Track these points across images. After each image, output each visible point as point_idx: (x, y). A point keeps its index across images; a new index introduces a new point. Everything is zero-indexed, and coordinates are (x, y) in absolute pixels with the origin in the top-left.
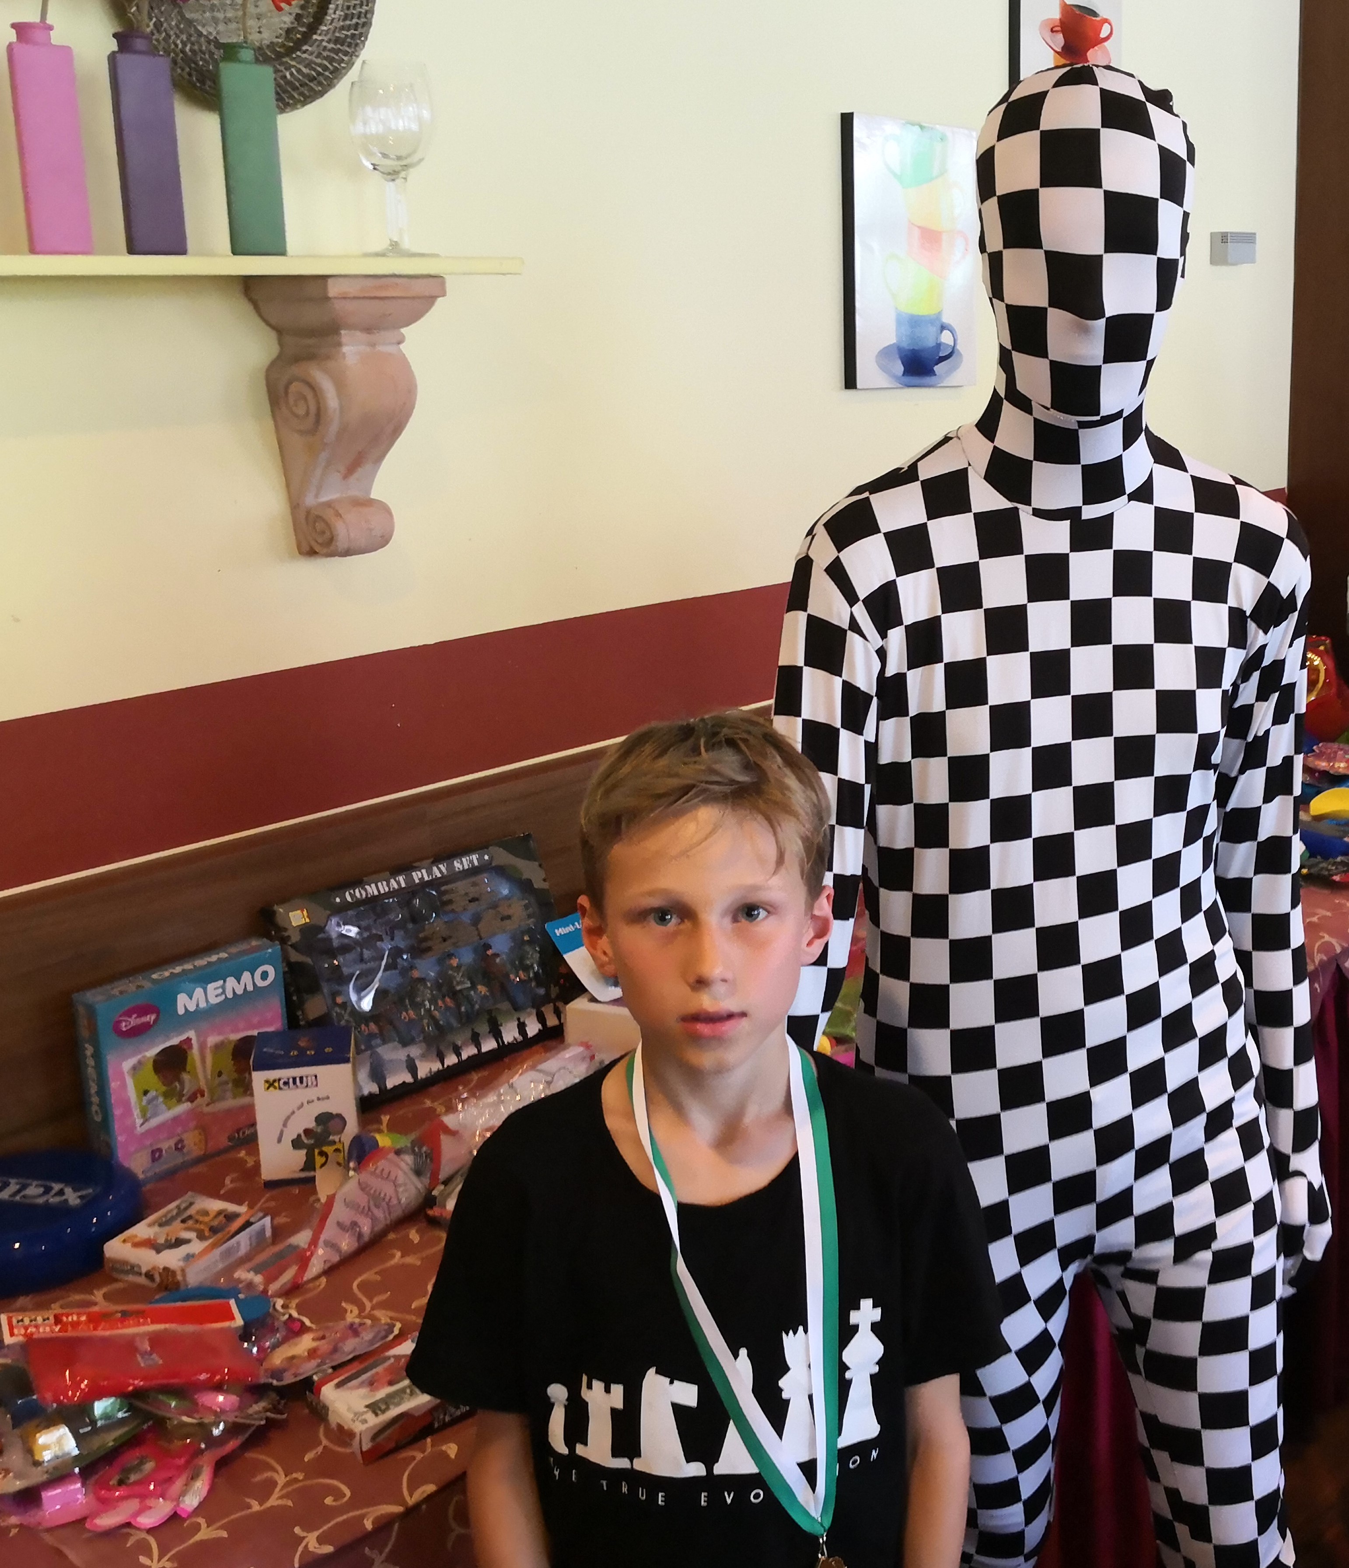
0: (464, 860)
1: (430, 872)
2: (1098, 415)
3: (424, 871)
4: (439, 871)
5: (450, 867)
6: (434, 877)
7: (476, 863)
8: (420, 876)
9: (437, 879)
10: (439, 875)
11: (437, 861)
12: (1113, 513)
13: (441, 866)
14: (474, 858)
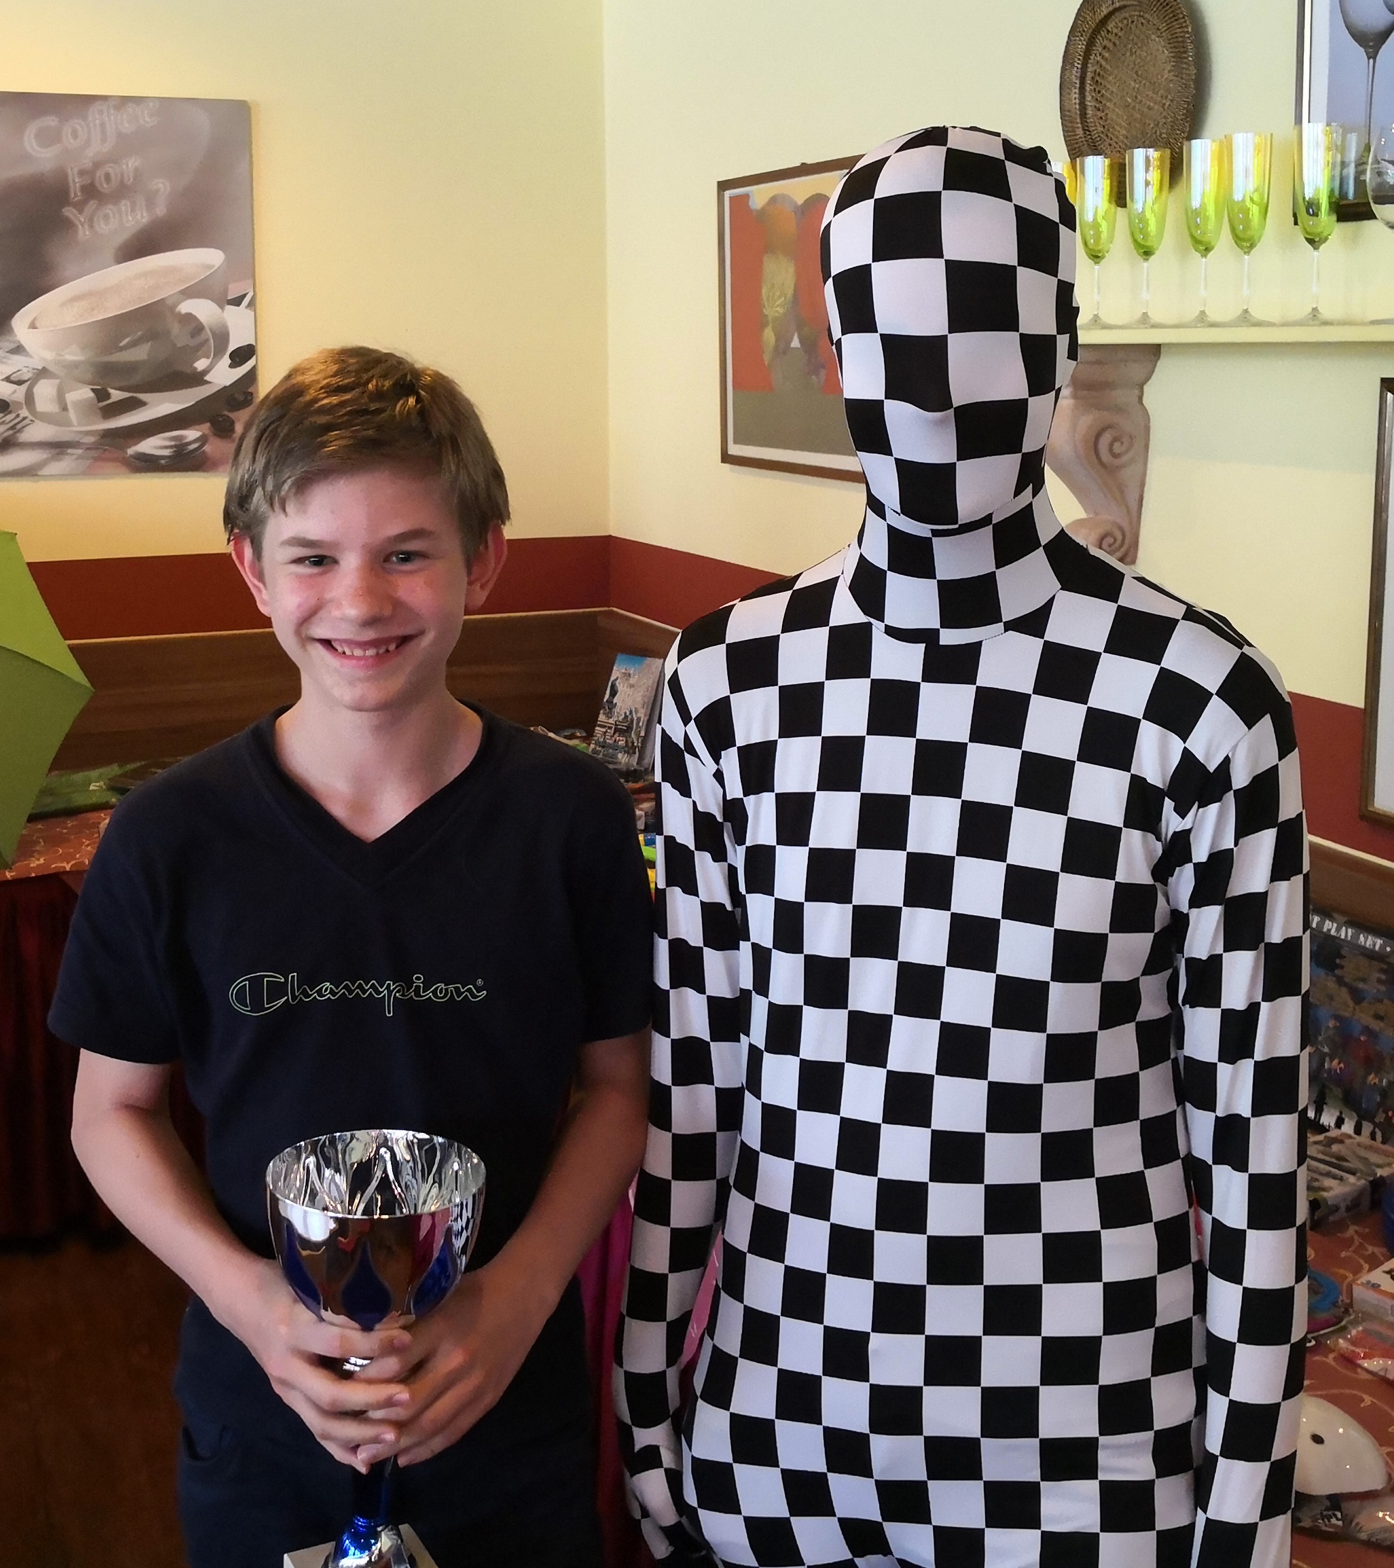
0: (1370, 937)
1: (1338, 930)
2: (956, 523)
3: (1335, 925)
4: (1347, 933)
5: (1356, 937)
6: (1338, 936)
7: (1377, 948)
8: (1330, 927)
9: (1339, 938)
10: (1343, 937)
11: (1350, 924)
12: (981, 642)
13: (1350, 930)
14: (1379, 942)
